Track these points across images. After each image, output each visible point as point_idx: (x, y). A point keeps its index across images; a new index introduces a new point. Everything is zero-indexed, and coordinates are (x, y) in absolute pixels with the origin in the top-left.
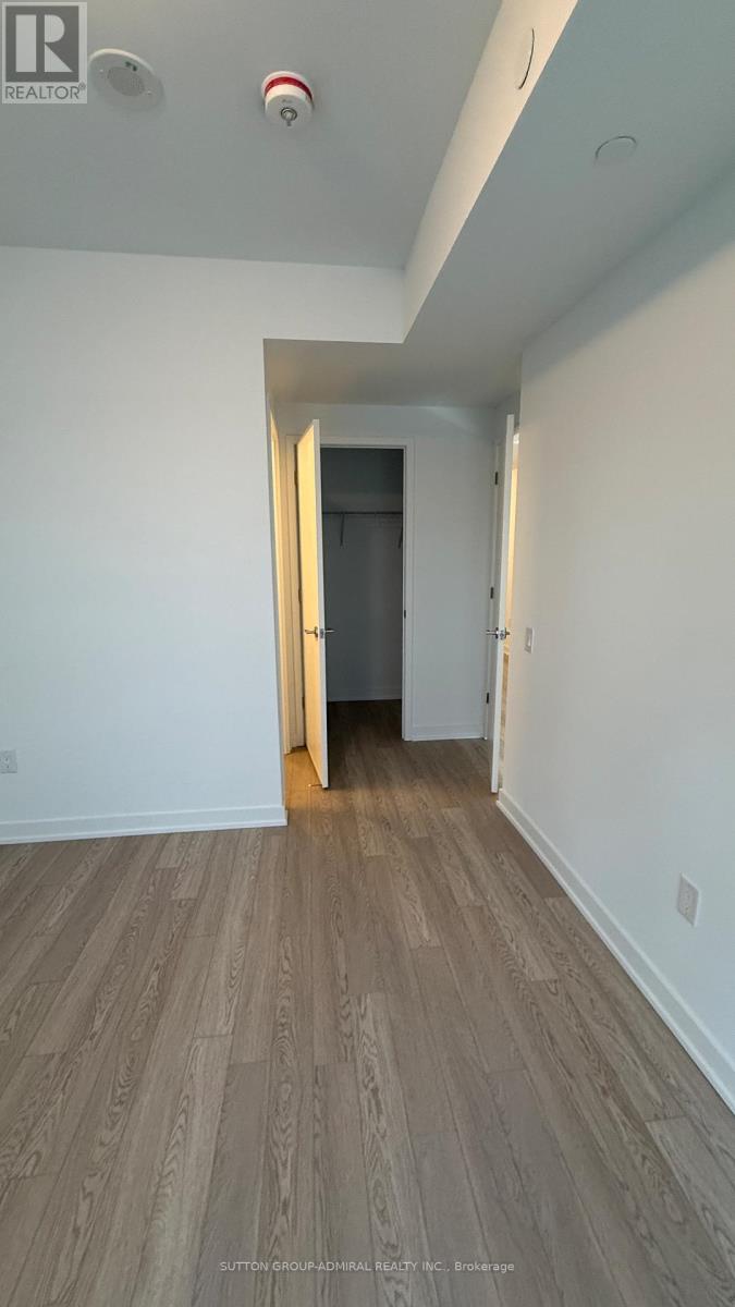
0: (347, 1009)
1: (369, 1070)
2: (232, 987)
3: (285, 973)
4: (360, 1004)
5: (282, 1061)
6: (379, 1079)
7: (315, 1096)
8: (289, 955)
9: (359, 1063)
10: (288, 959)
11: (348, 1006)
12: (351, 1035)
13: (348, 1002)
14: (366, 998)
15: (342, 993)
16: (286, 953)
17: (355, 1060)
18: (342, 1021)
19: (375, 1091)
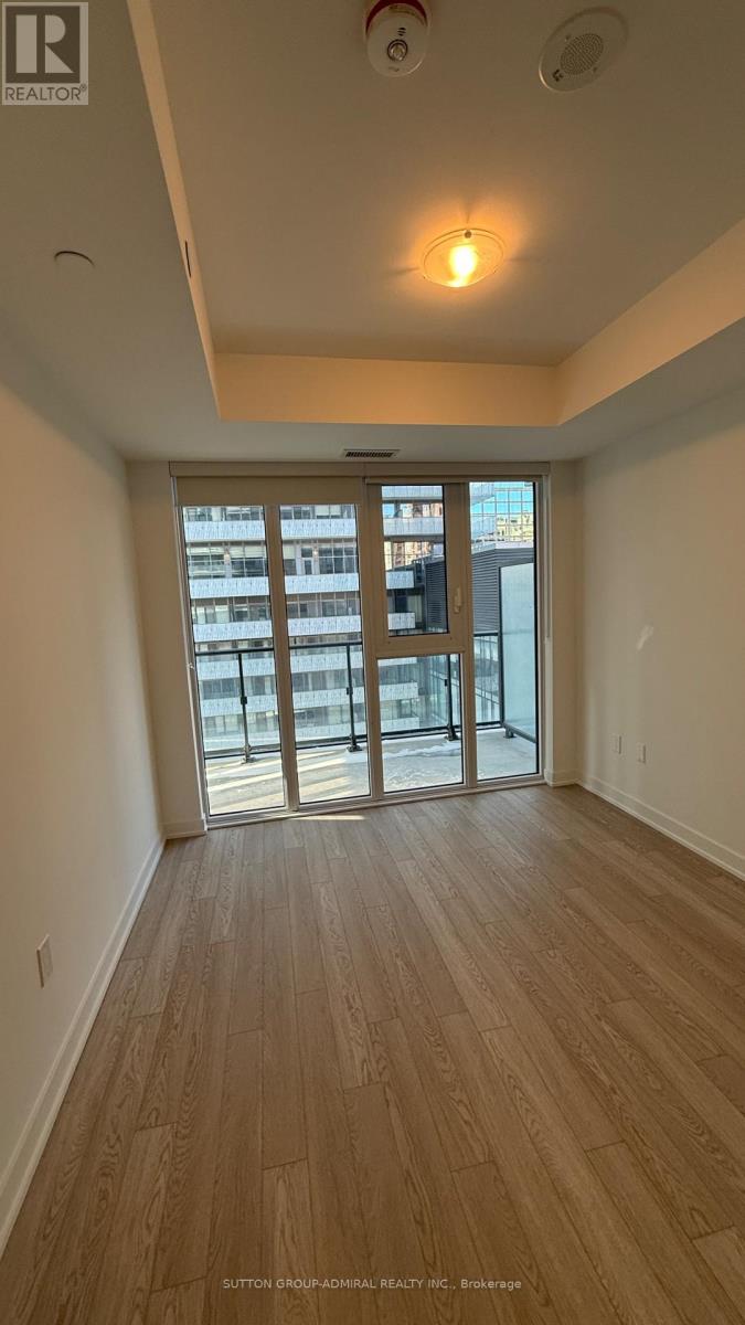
0: (381, 1066)
1: (355, 1020)
2: (510, 1077)
3: (461, 1101)
4: (369, 1074)
5: (426, 1018)
6: (348, 1015)
7: (395, 1000)
8: (466, 1129)
9: (364, 1024)
10: (466, 1122)
11: (381, 1070)
12: (373, 1043)
13: (380, 1074)
14: (363, 1081)
15: (388, 1083)
16: (473, 1130)
17: (368, 1024)
18: (385, 1055)
19: (350, 1008)
